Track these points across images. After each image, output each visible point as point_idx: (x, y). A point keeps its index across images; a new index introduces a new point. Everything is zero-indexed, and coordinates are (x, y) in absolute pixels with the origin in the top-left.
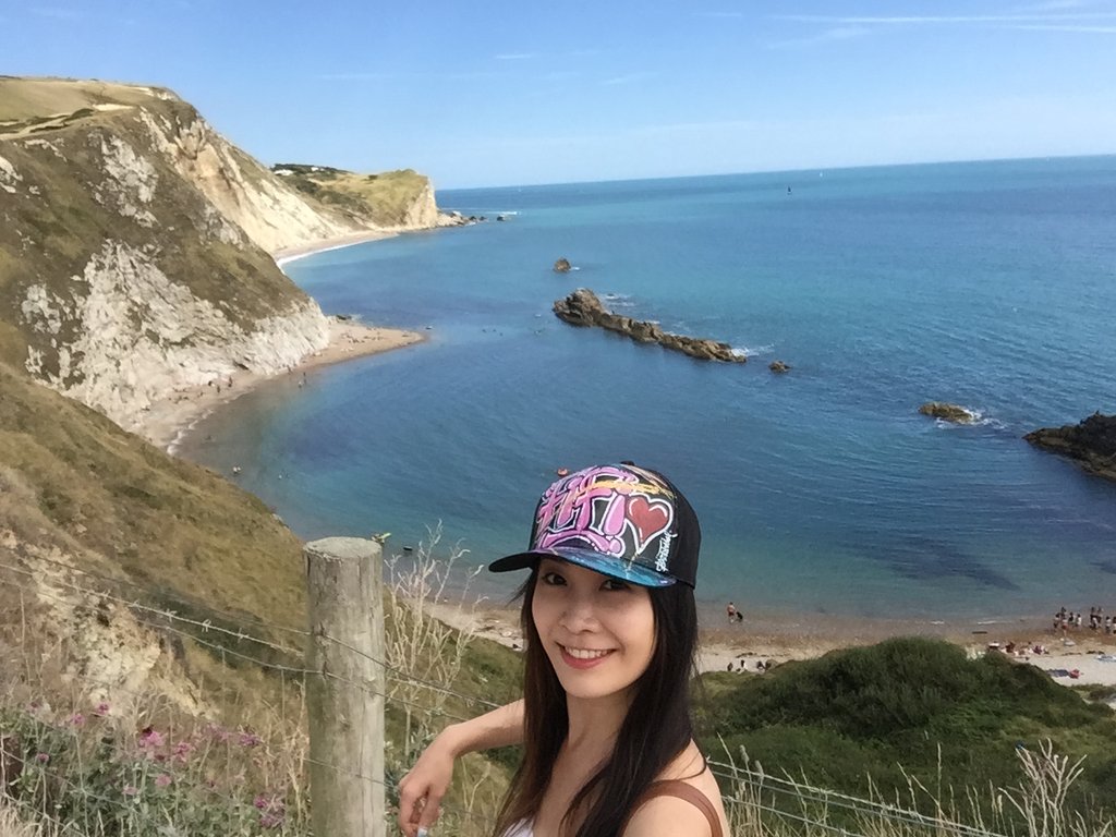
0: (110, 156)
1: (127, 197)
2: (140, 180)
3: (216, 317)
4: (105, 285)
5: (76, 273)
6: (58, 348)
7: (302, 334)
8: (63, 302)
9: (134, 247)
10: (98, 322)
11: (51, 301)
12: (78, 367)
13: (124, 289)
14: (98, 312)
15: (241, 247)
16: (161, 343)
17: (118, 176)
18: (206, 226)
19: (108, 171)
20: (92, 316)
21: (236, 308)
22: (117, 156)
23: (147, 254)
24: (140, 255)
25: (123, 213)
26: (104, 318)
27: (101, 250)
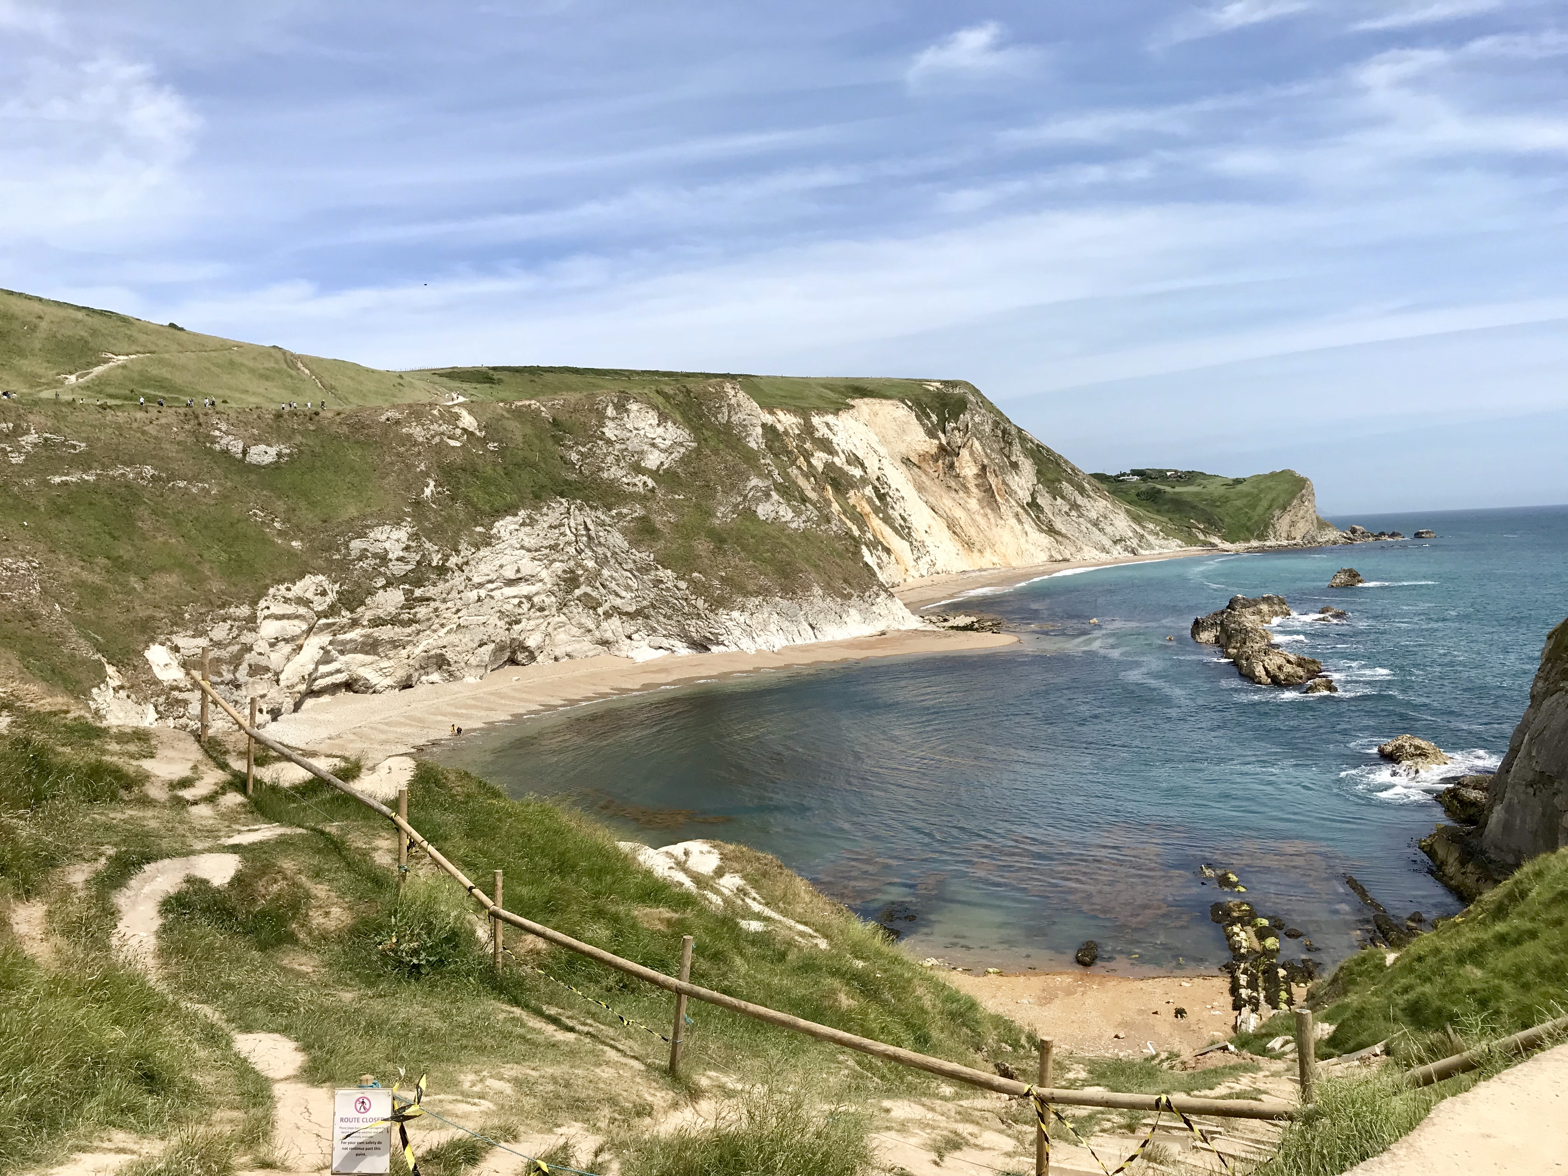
0: (613, 419)
1: (618, 460)
2: (653, 445)
3: (678, 589)
4: (530, 542)
5: (482, 525)
6: (384, 587)
7: (806, 620)
8: (436, 548)
9: (596, 509)
10: (493, 576)
11: (414, 544)
12: (412, 611)
13: (572, 550)
14: (501, 566)
15: (794, 525)
16: (600, 611)
17: (614, 438)
18: (740, 499)
19: (603, 433)
20: (484, 568)
21: (716, 583)
22: (626, 419)
23: (613, 517)
24: (603, 517)
25: (605, 475)
26: (510, 573)
27: (542, 508)
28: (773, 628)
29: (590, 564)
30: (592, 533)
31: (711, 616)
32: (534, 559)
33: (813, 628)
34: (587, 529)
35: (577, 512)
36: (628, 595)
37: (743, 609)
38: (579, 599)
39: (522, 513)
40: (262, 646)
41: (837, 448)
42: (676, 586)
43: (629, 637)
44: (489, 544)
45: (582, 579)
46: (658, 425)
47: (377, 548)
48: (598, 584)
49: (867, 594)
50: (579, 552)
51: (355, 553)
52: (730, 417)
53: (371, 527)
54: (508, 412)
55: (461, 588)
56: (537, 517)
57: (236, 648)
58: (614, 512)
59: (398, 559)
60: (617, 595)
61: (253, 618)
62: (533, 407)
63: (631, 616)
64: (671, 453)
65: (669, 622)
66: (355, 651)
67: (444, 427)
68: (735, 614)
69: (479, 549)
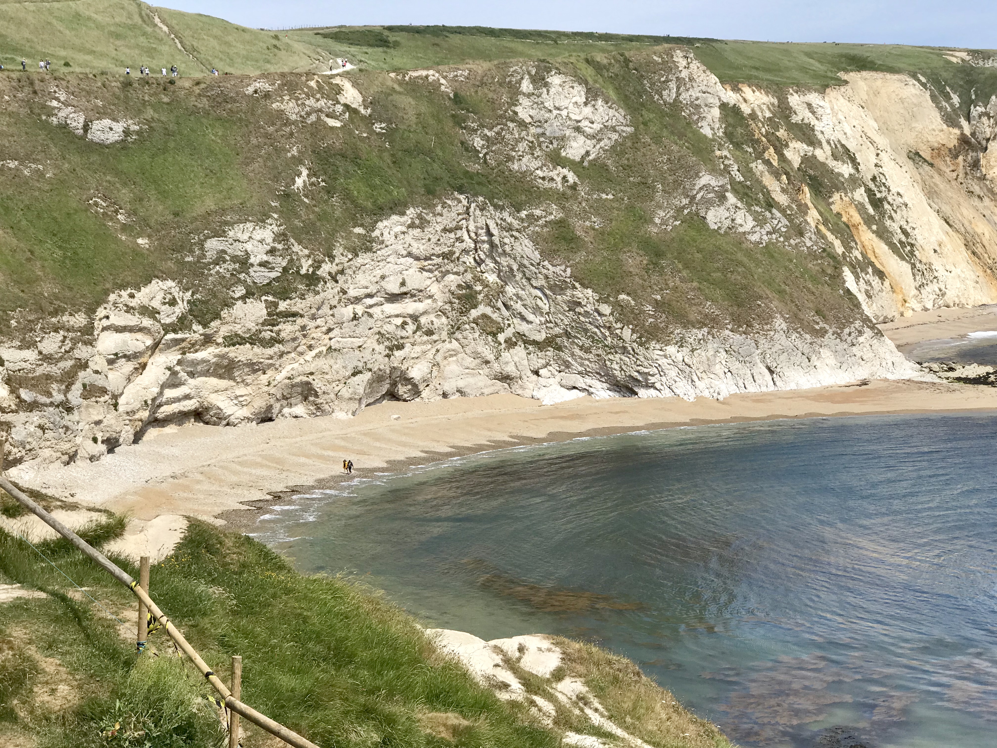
0: (529, 95)
1: (532, 148)
2: (578, 129)
3: (600, 314)
4: (419, 248)
5: (362, 225)
6: (243, 298)
7: (763, 361)
8: (306, 252)
9: (502, 208)
10: (373, 289)
11: (280, 247)
12: (276, 328)
13: (469, 260)
14: (383, 277)
15: (754, 238)
16: (501, 337)
17: (528, 120)
18: (685, 201)
19: (516, 113)
20: (362, 279)
21: (649, 308)
22: (544, 95)
23: (522, 220)
24: (509, 220)
25: (515, 166)
26: (393, 287)
27: (435, 206)
28: (719, 369)
29: (492, 278)
30: (496, 240)
31: (641, 350)
32: (422, 269)
33: (771, 372)
34: (489, 233)
35: (478, 212)
36: (537, 320)
37: (681, 344)
38: (475, 321)
39: (411, 212)
40: (98, 363)
41: (820, 136)
42: (597, 311)
43: (536, 373)
44: (369, 249)
45: (480, 297)
46: (586, 104)
47: (237, 250)
48: (500, 304)
49: (847, 331)
50: (480, 262)
51: (210, 255)
52: (678, 94)
53: (231, 224)
54: (400, 84)
55: (334, 302)
56: (429, 217)
57: (68, 364)
58: (524, 214)
59: (262, 264)
60: (523, 318)
61: (89, 329)
62: (431, 79)
63: (540, 346)
64: (600, 140)
65: (586, 356)
66: (206, 373)
67: (322, 102)
68: (671, 349)
69: (357, 255)
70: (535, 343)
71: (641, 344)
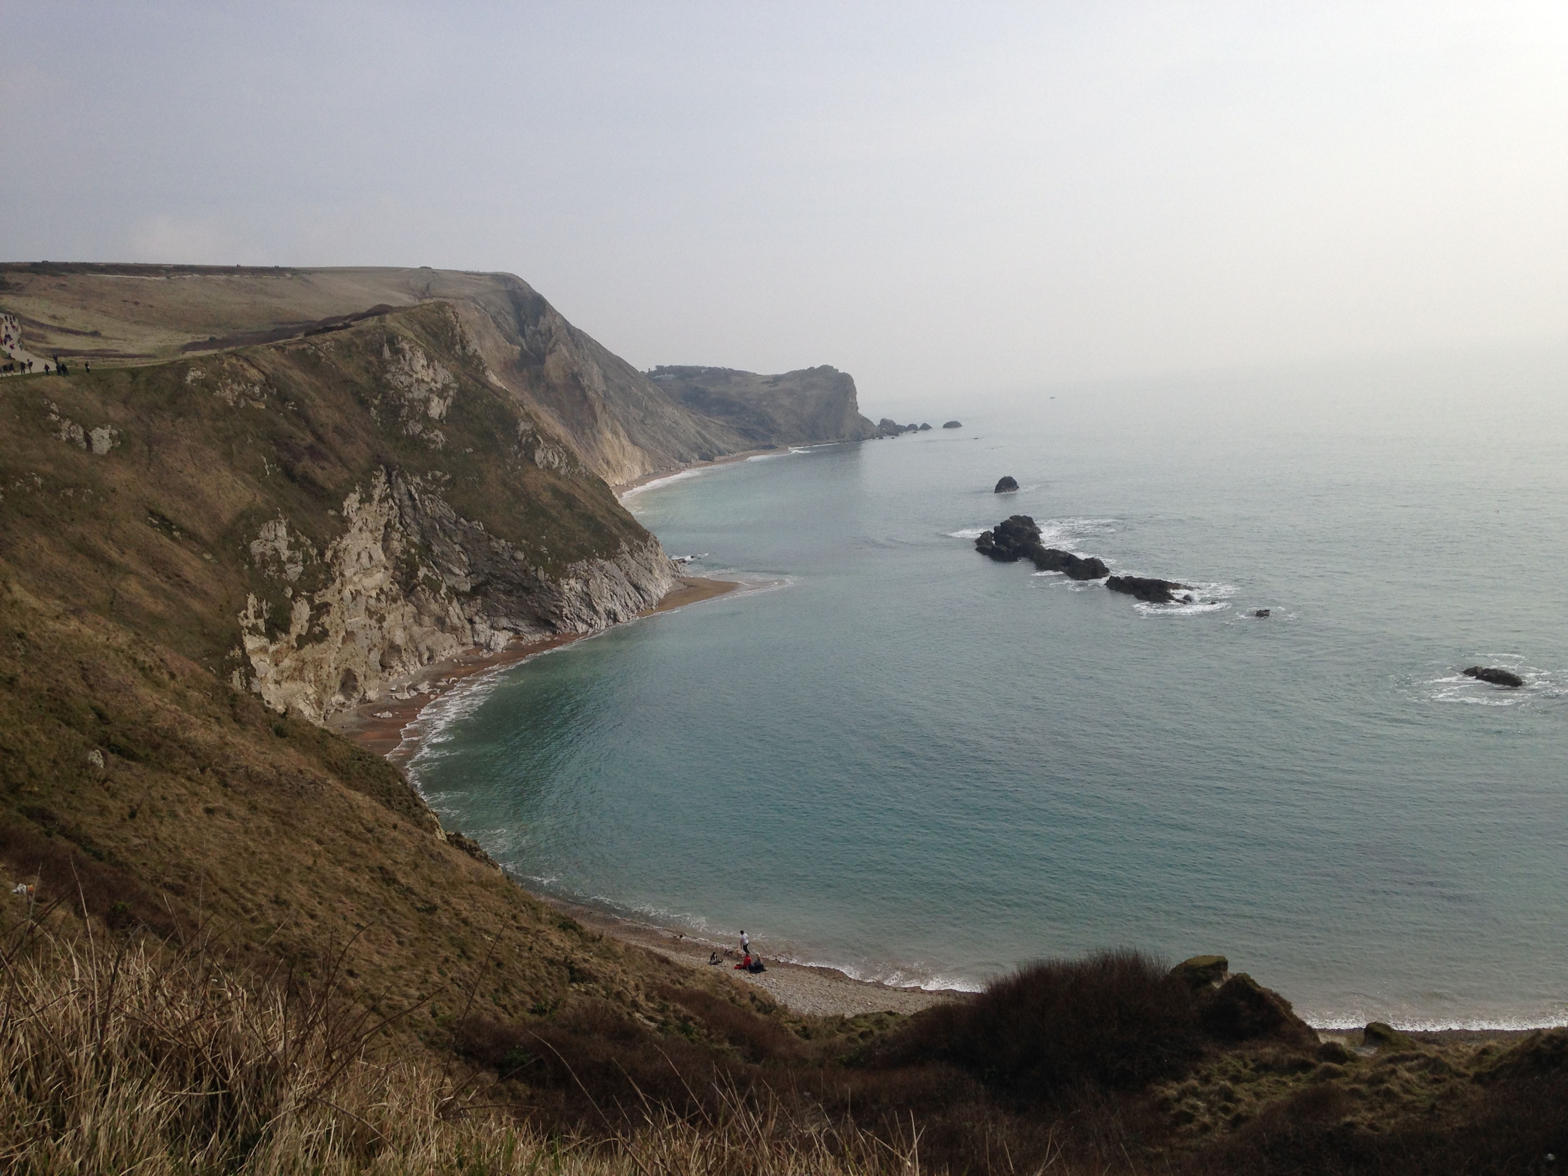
0: (392, 362)
1: (412, 412)
2: (431, 390)
3: (517, 561)
5: (334, 507)
6: (294, 597)
7: (628, 580)
8: (310, 541)
11: (293, 540)
12: (320, 622)
13: (400, 526)
14: (359, 554)
15: (563, 472)
16: (442, 593)
19: (389, 381)
21: (543, 549)
22: (403, 361)
23: (431, 482)
24: (422, 483)
25: (405, 431)
27: (371, 479)
29: (417, 539)
31: (554, 587)
33: (637, 589)
34: (412, 498)
35: (400, 480)
36: (462, 572)
37: (576, 576)
38: (423, 583)
39: (358, 488)
42: (513, 558)
43: (471, 621)
44: (346, 530)
45: (417, 559)
46: (428, 366)
47: (271, 550)
48: (432, 563)
49: (649, 544)
51: (258, 560)
52: (464, 348)
53: (259, 525)
56: (370, 490)
58: (429, 476)
59: (289, 561)
60: (451, 573)
63: (469, 595)
64: (445, 398)
65: (509, 599)
67: (243, 385)
68: (572, 582)
69: (342, 538)
70: (464, 594)
71: (554, 582)
